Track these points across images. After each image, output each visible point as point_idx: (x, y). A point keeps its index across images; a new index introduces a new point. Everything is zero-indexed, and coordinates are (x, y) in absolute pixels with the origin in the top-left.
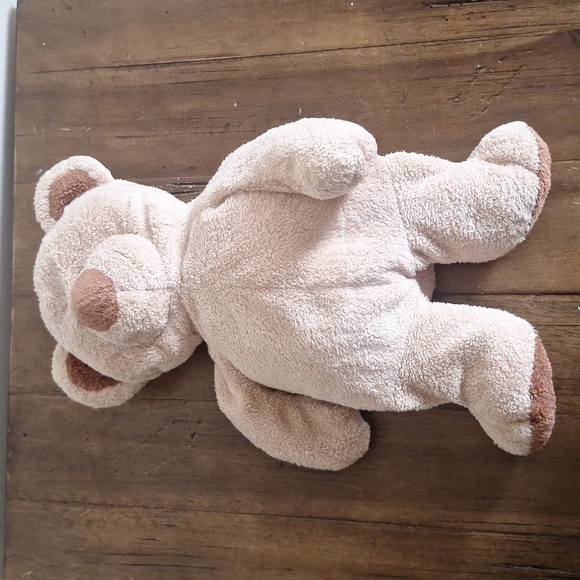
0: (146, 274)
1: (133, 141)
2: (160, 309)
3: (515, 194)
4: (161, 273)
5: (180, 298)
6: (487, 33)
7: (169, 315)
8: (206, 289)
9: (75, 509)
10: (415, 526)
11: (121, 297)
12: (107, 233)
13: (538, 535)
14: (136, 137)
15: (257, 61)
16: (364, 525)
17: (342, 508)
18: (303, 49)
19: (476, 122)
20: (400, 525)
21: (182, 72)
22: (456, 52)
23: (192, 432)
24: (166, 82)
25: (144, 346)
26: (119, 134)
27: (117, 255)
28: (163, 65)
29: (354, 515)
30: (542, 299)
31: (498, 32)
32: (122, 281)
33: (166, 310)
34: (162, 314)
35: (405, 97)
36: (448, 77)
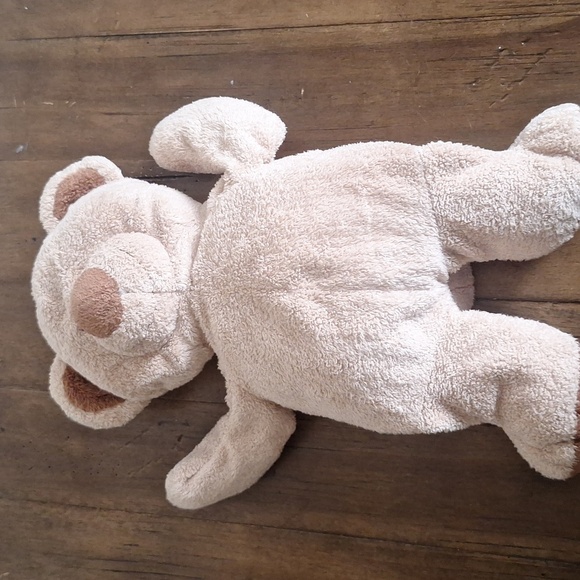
0: (153, 275)
1: (121, 119)
2: (167, 315)
3: (564, 190)
4: (169, 274)
5: (190, 303)
6: (511, 11)
7: (177, 322)
8: (217, 291)
9: (54, 510)
10: (413, 544)
11: (125, 299)
12: (112, 231)
13: (546, 560)
14: (123, 114)
15: (257, 35)
16: (359, 541)
17: (336, 522)
18: (307, 23)
19: (496, 110)
20: (397, 542)
21: (175, 44)
22: (476, 31)
23: (179, 435)
24: (158, 54)
25: (148, 356)
26: (106, 110)
27: (123, 254)
28: (154, 35)
29: (349, 530)
30: (560, 307)
31: (523, 10)
32: (127, 281)
33: (175, 316)
34: (169, 319)
35: (417, 79)
36: (467, 59)
